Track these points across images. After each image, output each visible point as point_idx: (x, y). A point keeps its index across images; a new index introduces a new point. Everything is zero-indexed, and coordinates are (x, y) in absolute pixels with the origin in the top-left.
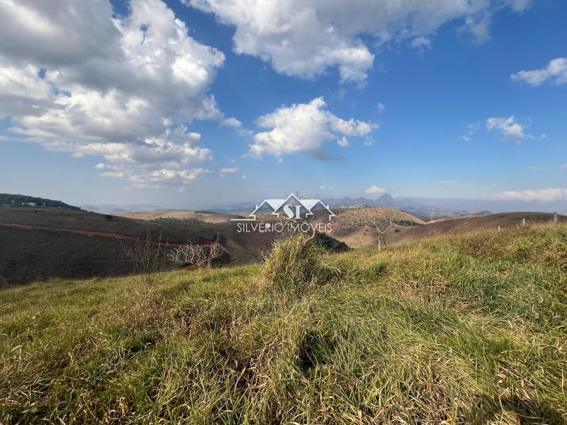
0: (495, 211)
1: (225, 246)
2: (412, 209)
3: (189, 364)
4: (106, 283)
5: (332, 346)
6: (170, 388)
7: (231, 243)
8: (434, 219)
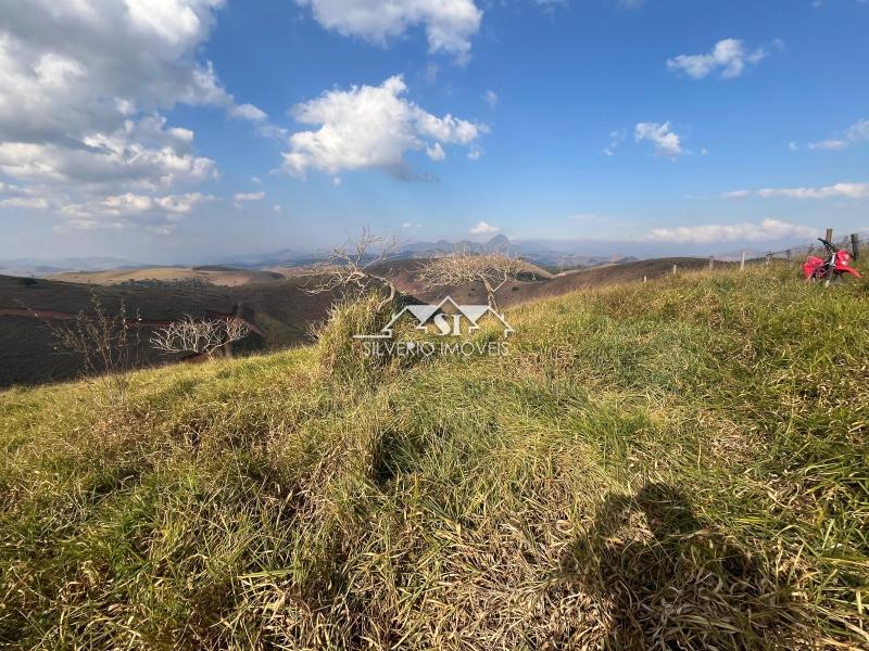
0: (642, 258)
1: (252, 322)
2: (536, 255)
3: (200, 498)
4: (39, 393)
5: (420, 447)
6: (170, 535)
7: (261, 317)
8: (564, 270)
